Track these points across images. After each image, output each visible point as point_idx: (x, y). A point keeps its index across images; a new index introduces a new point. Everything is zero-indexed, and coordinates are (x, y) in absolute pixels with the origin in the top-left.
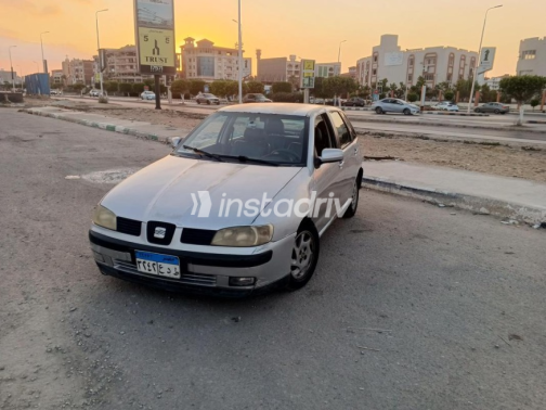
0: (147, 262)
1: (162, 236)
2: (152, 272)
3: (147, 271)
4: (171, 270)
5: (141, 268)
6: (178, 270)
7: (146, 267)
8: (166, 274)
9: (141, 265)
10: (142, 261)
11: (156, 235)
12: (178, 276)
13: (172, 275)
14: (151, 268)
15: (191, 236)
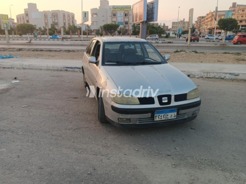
0: (161, 115)
1: (166, 101)
2: (163, 119)
3: (160, 119)
4: (172, 116)
5: (157, 119)
6: (176, 115)
7: (159, 117)
8: (170, 118)
9: (157, 117)
10: (158, 115)
11: (163, 102)
12: (175, 117)
13: (173, 118)
14: (162, 117)
15: (179, 98)
